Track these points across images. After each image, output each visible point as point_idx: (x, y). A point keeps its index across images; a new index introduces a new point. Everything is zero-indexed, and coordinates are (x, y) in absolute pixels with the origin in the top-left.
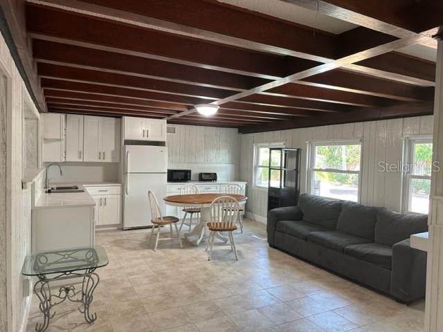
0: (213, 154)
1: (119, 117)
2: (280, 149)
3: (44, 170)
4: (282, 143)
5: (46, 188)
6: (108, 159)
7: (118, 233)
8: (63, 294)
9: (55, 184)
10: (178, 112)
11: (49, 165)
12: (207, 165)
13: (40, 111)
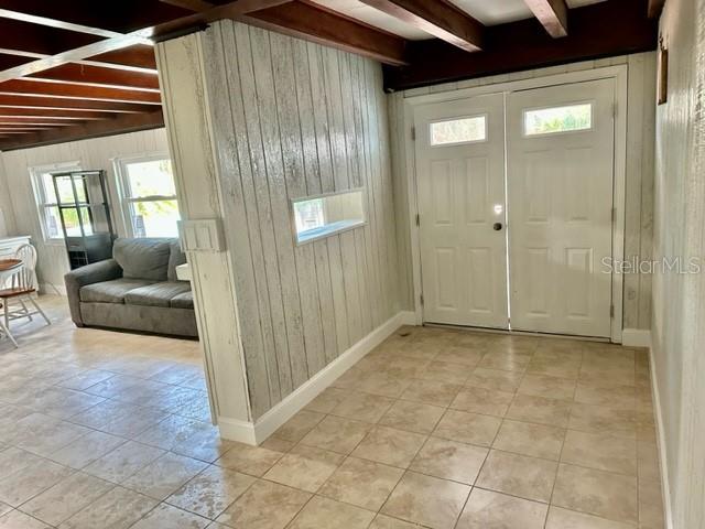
2: (69, 174)
4: (75, 164)
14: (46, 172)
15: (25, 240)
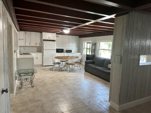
0: (71, 44)
1: (41, 32)
2: (90, 43)
3: (19, 48)
5: (20, 53)
6: (38, 45)
7: (41, 67)
8: (26, 80)
9: (23, 52)
10: (59, 31)
11: (20, 47)
12: (69, 48)
13: (18, 31)
14: (86, 42)
15: (80, 54)
